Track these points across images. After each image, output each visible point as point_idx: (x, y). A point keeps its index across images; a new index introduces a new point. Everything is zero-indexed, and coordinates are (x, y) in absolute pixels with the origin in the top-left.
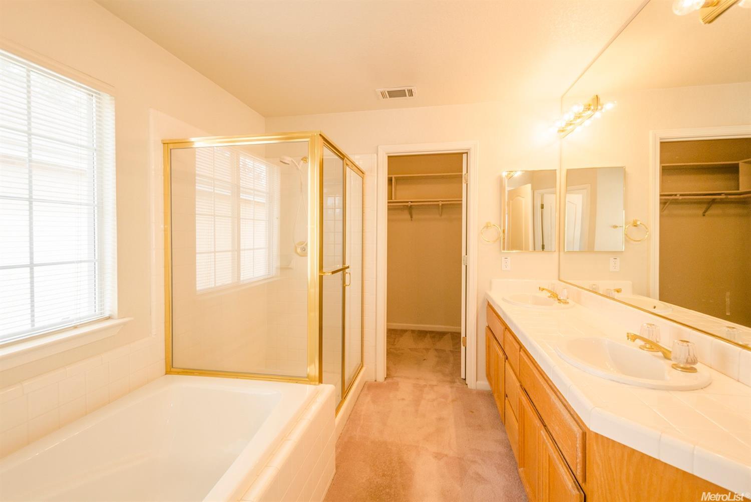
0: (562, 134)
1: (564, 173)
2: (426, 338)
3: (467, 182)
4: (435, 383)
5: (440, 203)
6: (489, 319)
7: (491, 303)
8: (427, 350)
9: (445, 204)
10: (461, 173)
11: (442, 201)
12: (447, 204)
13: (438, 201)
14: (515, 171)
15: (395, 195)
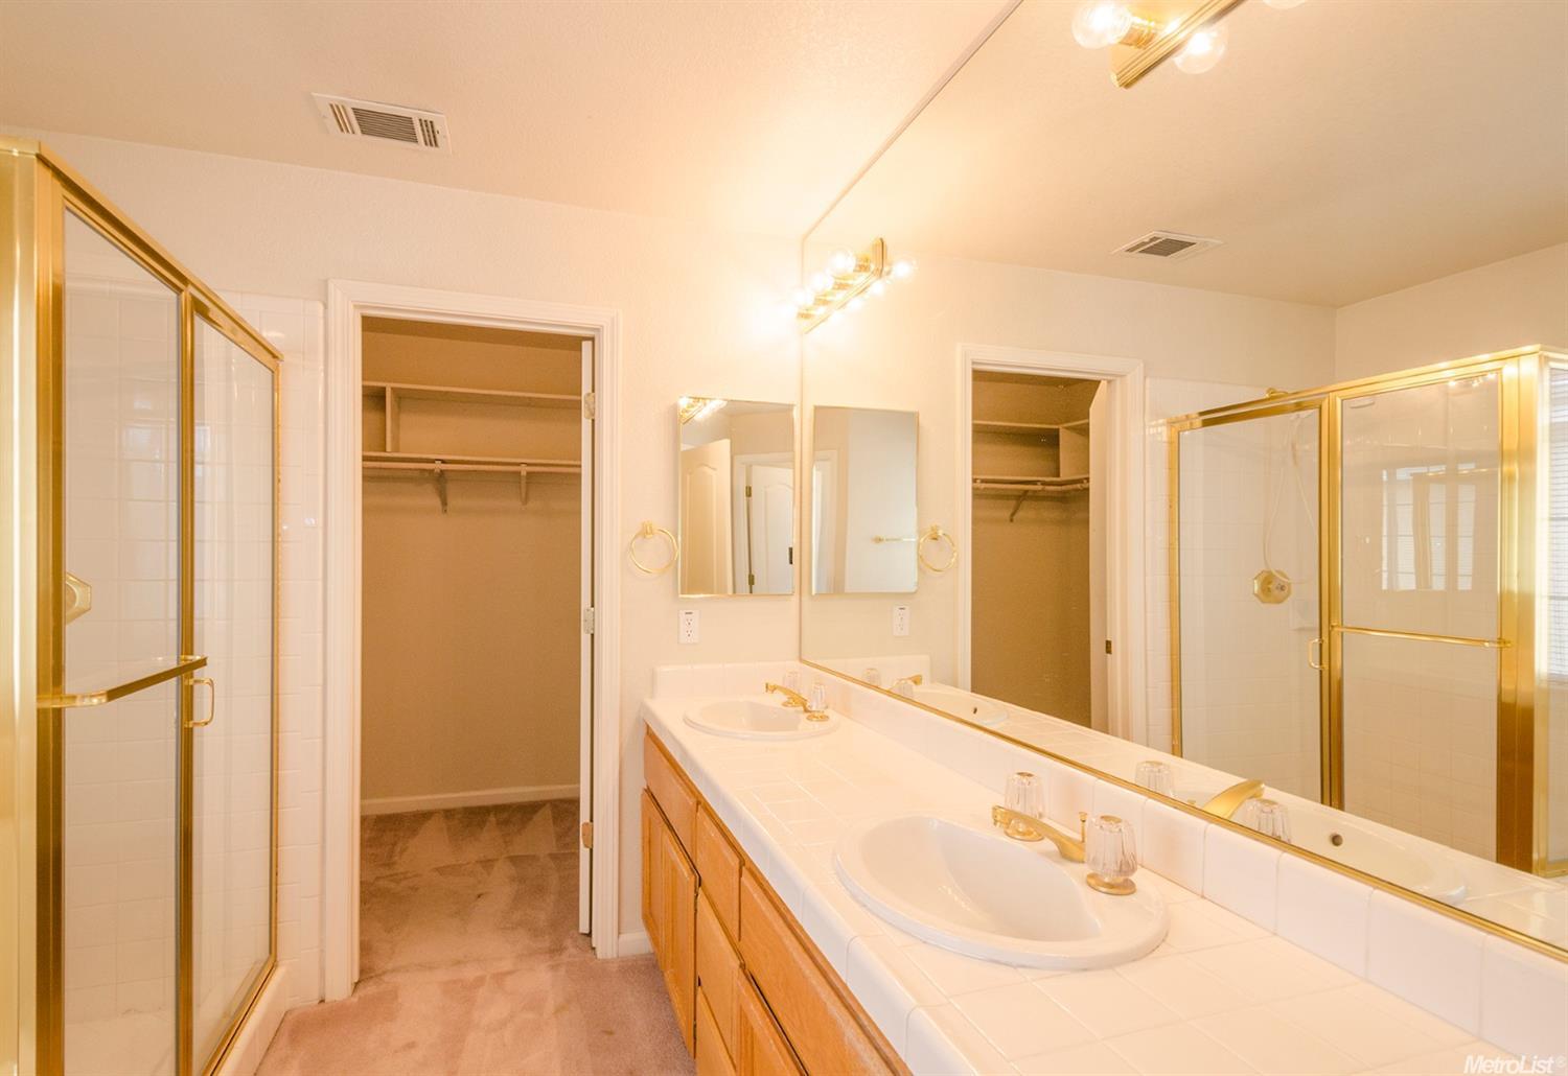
0: (805, 323)
1: (809, 413)
2: (485, 829)
3: (593, 415)
4: (506, 965)
5: (524, 470)
6: (649, 771)
7: (654, 729)
8: (487, 864)
9: (538, 473)
10: (579, 398)
11: (528, 465)
12: (543, 473)
13: (519, 464)
14: (710, 399)
15: (396, 439)
